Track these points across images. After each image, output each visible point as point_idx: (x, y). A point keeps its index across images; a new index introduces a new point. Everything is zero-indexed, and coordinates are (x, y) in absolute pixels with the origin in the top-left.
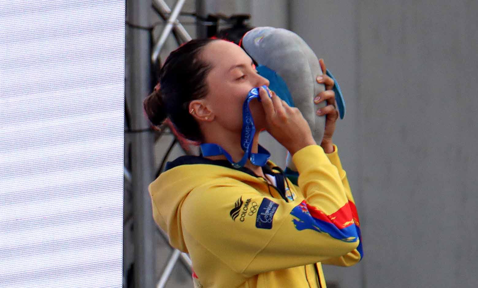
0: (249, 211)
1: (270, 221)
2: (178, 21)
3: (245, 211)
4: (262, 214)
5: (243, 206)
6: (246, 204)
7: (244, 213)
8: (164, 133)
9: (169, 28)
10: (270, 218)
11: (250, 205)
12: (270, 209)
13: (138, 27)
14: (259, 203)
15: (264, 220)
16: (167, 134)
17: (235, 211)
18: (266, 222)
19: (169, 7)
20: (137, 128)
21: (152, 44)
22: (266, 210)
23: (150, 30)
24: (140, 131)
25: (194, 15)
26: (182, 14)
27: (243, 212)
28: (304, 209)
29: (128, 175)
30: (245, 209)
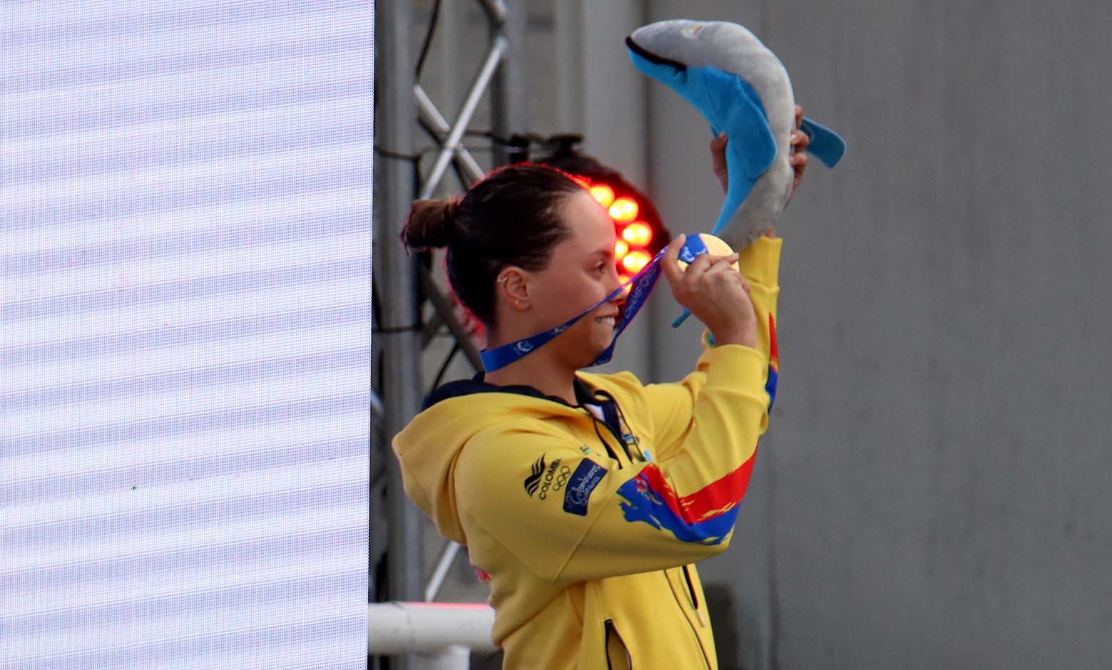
0: (554, 482)
1: (584, 502)
2: (461, 145)
3: (548, 482)
4: (573, 488)
5: (545, 473)
6: (551, 469)
7: (547, 485)
8: (439, 333)
9: (446, 157)
10: (585, 497)
11: (558, 472)
12: (587, 481)
13: (396, 156)
14: (573, 468)
15: (575, 499)
16: (443, 335)
17: (531, 482)
18: (579, 503)
19: (447, 122)
20: (394, 325)
21: (418, 184)
22: (580, 482)
23: (416, 160)
24: (399, 330)
25: (488, 135)
26: (468, 133)
27: (545, 483)
28: (641, 486)
29: (377, 403)
30: (549, 477)
